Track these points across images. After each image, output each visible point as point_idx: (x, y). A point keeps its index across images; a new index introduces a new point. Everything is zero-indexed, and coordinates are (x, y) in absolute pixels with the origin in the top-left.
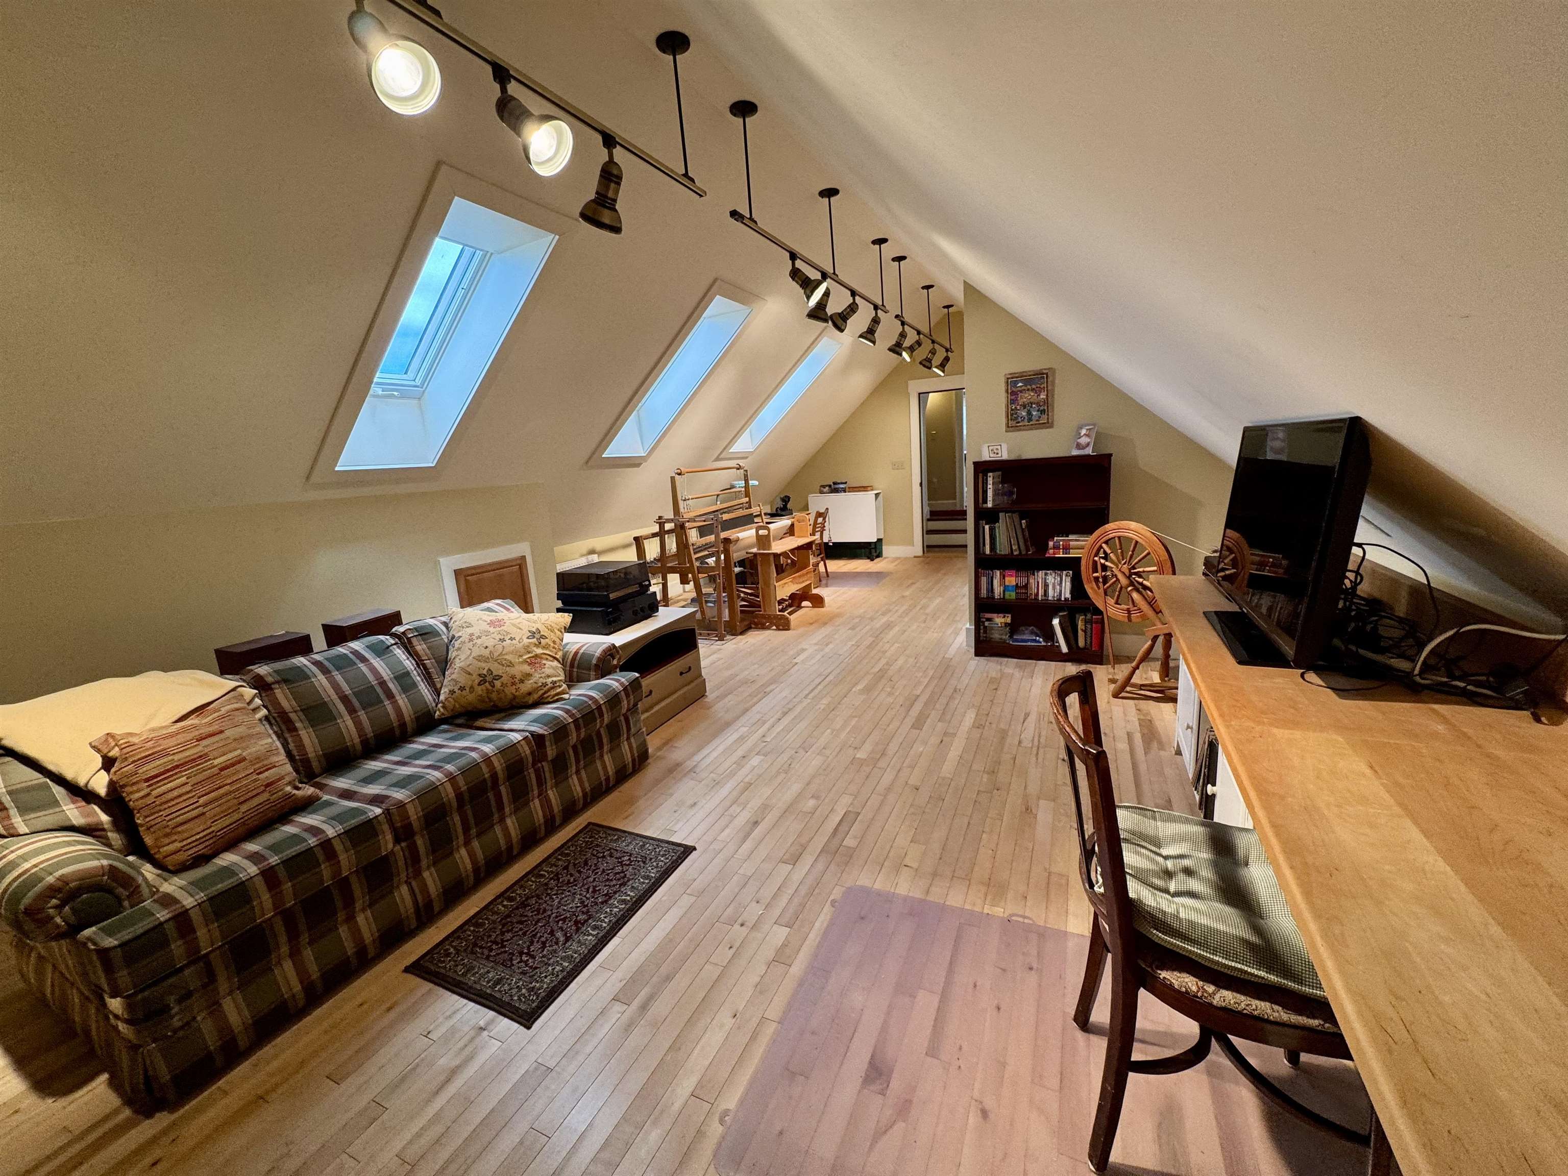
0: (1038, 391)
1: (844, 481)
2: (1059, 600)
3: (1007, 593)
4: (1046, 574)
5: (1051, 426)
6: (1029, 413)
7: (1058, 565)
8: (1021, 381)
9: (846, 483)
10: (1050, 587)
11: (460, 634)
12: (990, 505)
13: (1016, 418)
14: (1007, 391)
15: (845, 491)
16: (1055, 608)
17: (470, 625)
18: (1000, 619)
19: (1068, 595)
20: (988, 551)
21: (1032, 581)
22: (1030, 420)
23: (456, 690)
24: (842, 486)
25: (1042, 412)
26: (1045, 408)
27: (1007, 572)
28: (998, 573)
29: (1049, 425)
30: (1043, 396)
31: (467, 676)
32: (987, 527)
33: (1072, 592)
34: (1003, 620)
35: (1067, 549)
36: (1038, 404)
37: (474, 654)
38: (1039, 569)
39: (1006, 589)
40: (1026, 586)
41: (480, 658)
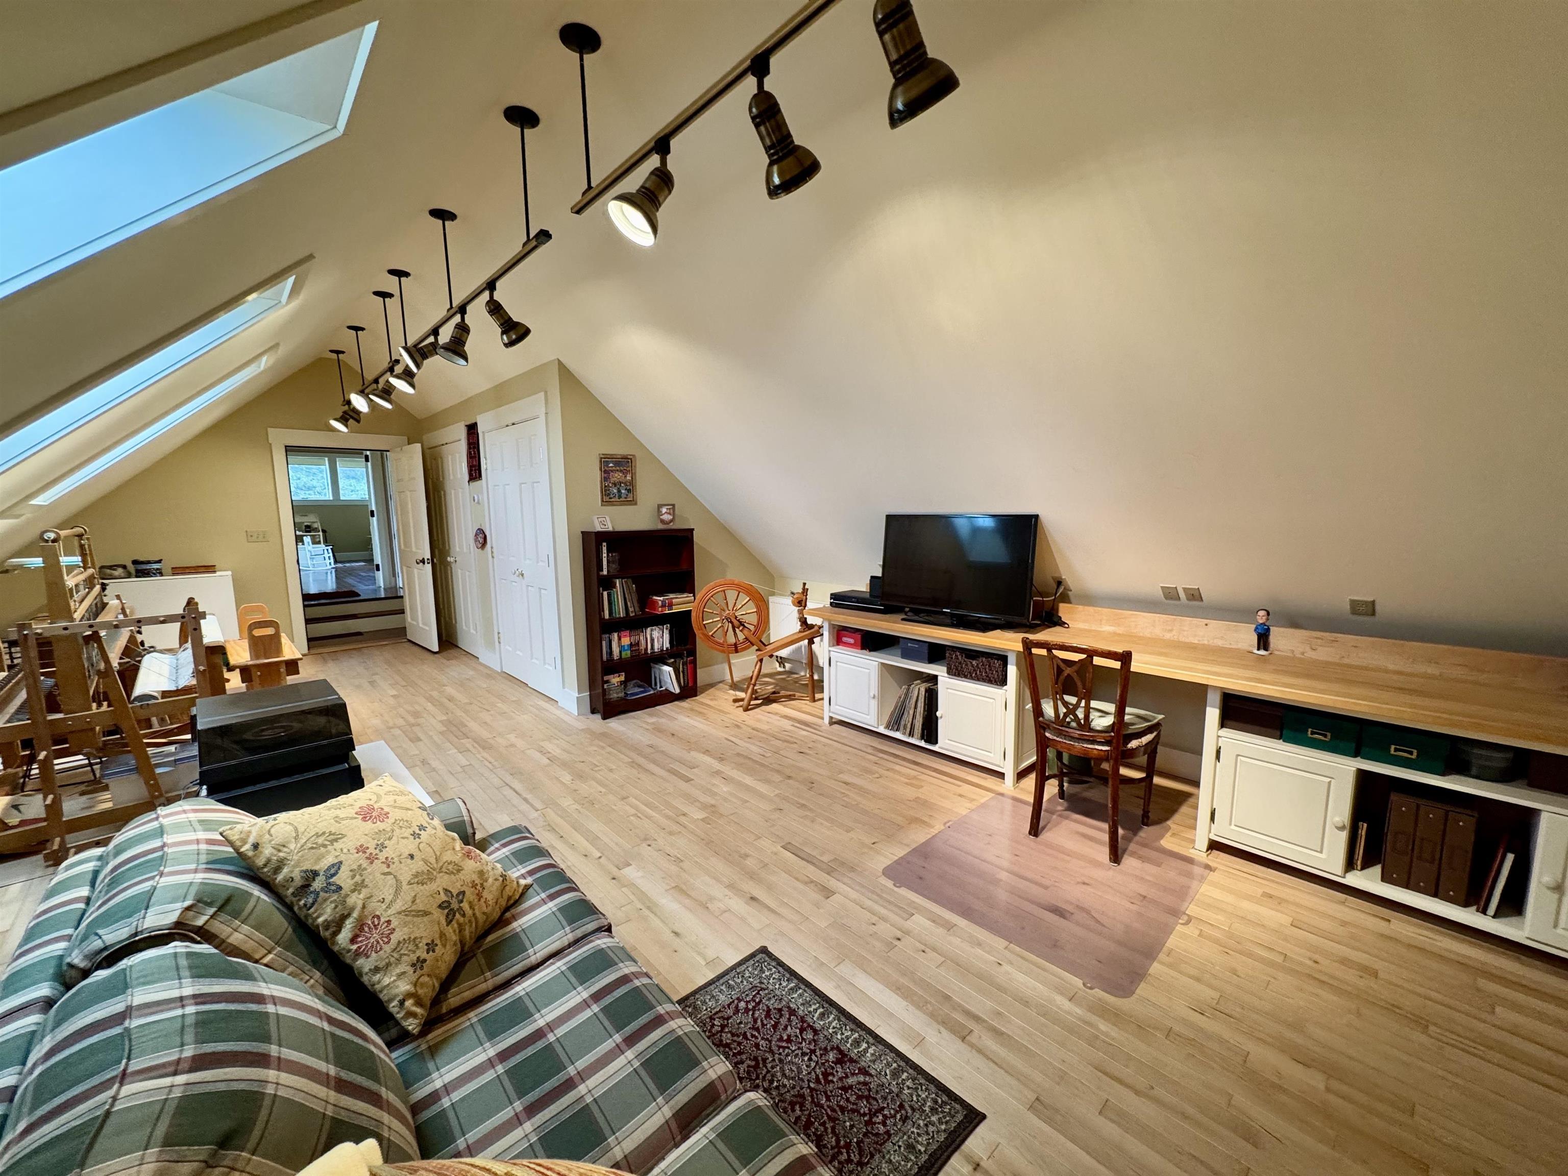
0: (625, 473)
1: (157, 559)
2: (662, 650)
3: (624, 654)
4: (652, 630)
5: (636, 504)
6: (619, 491)
7: (659, 621)
8: (612, 462)
9: (160, 561)
10: (656, 640)
11: (330, 860)
12: (605, 572)
13: (609, 495)
14: (601, 469)
15: (161, 574)
16: (661, 658)
17: (335, 838)
18: (616, 679)
19: (668, 645)
20: (607, 616)
21: (641, 638)
22: (620, 497)
23: (424, 955)
24: (155, 566)
25: (629, 491)
26: (631, 488)
27: (623, 633)
28: (616, 635)
29: (633, 502)
30: (629, 478)
31: (425, 919)
32: (605, 593)
33: (671, 642)
34: (618, 679)
35: (671, 606)
36: (625, 484)
37: (405, 877)
38: (646, 627)
39: (621, 648)
40: (638, 644)
41: (421, 879)
